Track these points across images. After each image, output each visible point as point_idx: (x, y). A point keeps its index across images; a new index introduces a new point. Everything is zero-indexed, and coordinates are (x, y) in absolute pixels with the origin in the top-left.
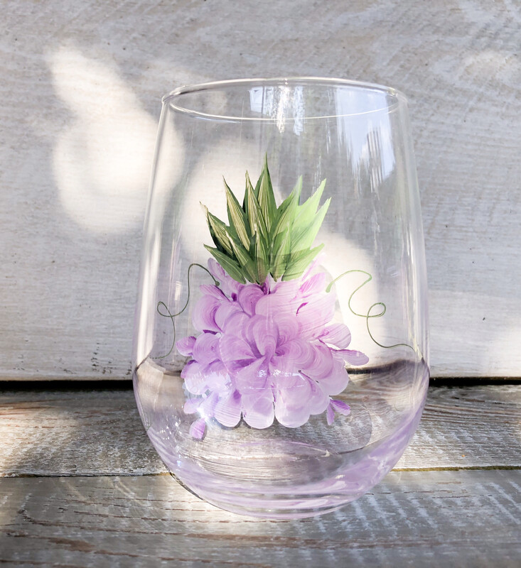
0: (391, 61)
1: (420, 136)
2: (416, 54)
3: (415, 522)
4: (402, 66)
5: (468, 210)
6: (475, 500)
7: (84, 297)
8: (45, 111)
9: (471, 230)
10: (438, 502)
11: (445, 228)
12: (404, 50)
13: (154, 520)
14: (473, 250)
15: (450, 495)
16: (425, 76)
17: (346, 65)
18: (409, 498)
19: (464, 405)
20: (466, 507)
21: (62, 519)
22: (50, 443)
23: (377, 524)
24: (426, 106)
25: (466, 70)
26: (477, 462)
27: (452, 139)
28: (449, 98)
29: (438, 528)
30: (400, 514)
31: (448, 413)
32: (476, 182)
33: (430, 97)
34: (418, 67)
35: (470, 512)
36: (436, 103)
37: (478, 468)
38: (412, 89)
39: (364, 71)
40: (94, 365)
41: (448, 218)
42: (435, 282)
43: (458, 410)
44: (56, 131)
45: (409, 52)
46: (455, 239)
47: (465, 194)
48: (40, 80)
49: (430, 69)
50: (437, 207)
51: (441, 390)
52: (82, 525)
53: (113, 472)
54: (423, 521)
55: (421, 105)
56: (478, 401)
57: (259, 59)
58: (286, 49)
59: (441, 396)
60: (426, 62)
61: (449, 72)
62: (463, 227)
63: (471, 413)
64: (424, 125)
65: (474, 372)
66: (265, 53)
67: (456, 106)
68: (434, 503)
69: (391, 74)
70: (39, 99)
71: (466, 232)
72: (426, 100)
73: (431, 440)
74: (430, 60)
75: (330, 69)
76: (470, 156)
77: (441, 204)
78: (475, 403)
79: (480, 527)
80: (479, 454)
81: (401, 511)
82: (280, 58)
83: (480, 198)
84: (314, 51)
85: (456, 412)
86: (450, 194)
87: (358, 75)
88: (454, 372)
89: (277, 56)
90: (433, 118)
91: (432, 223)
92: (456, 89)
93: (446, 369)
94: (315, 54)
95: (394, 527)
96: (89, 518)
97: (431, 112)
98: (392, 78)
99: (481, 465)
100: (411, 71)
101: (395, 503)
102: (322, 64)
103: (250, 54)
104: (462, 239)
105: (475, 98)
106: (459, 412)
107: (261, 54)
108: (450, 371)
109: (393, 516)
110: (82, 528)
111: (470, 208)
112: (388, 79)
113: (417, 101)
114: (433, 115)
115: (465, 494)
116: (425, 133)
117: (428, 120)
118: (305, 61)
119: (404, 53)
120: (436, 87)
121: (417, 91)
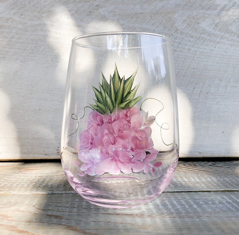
0: (183, 22)
1: (195, 54)
2: (194, 19)
3: (192, 209)
4: (188, 24)
5: (216, 86)
6: (217, 202)
7: (53, 124)
8: (35, 45)
9: (217, 94)
10: (202, 203)
11: (206, 94)
12: (189, 17)
13: (87, 208)
14: (218, 103)
15: (207, 200)
16: (197, 28)
17: (164, 24)
18: (190, 202)
19: (214, 168)
20: (213, 204)
21: (50, 208)
22: (42, 182)
23: (177, 210)
24: (198, 41)
25: (215, 25)
26: (219, 189)
27: (209, 56)
28: (208, 38)
29: (201, 212)
30: (186, 207)
31: (207, 171)
32: (220, 74)
33: (200, 38)
34: (195, 25)
35: (214, 206)
36: (202, 40)
37: (218, 191)
38: (192, 34)
39: (171, 26)
40: (58, 152)
41: (208, 89)
42: (202, 117)
43: (211, 170)
44: (40, 54)
45: (191, 18)
46: (210, 98)
47: (215, 79)
48: (32, 32)
49: (200, 25)
50: (203, 85)
51: (205, 163)
52: (59, 210)
53: (69, 192)
54: (195, 209)
55: (196, 41)
56: (220, 167)
57: (126, 22)
58: (137, 17)
59: (204, 165)
60: (198, 22)
61: (208, 26)
62: (214, 93)
63: (217, 171)
64: (197, 50)
65: (219, 155)
66: (129, 19)
67: (211, 41)
68: (200, 203)
69: (183, 28)
70: (32, 40)
71: (215, 95)
72: (198, 39)
73: (199, 181)
74: (200, 21)
75: (157, 26)
76: (217, 63)
77: (205, 83)
78: (219, 167)
79: (218, 211)
80: (219, 186)
81: (186, 206)
82: (135, 21)
83: (222, 81)
84: (150, 18)
85: (211, 171)
86: (209, 79)
87: (169, 28)
88: (210, 155)
89: (134, 20)
90: (201, 47)
91: (201, 92)
92: (211, 34)
93: (207, 154)
94: (150, 19)
95: (183, 211)
96: (61, 208)
97: (200, 44)
98: (183, 29)
99: (220, 190)
100: (191, 26)
101: (184, 203)
102: (153, 23)
103: (122, 20)
104: (213, 99)
105: (219, 38)
106: (212, 171)
107: (127, 20)
108: (208, 155)
109: (183, 207)
110: (59, 211)
111: (217, 85)
112: (181, 30)
113: (194, 39)
114: (201, 45)
115: (213, 200)
116: (198, 53)
117: (199, 47)
118: (146, 22)
119: (189, 18)
120: (202, 33)
121: (194, 35)
